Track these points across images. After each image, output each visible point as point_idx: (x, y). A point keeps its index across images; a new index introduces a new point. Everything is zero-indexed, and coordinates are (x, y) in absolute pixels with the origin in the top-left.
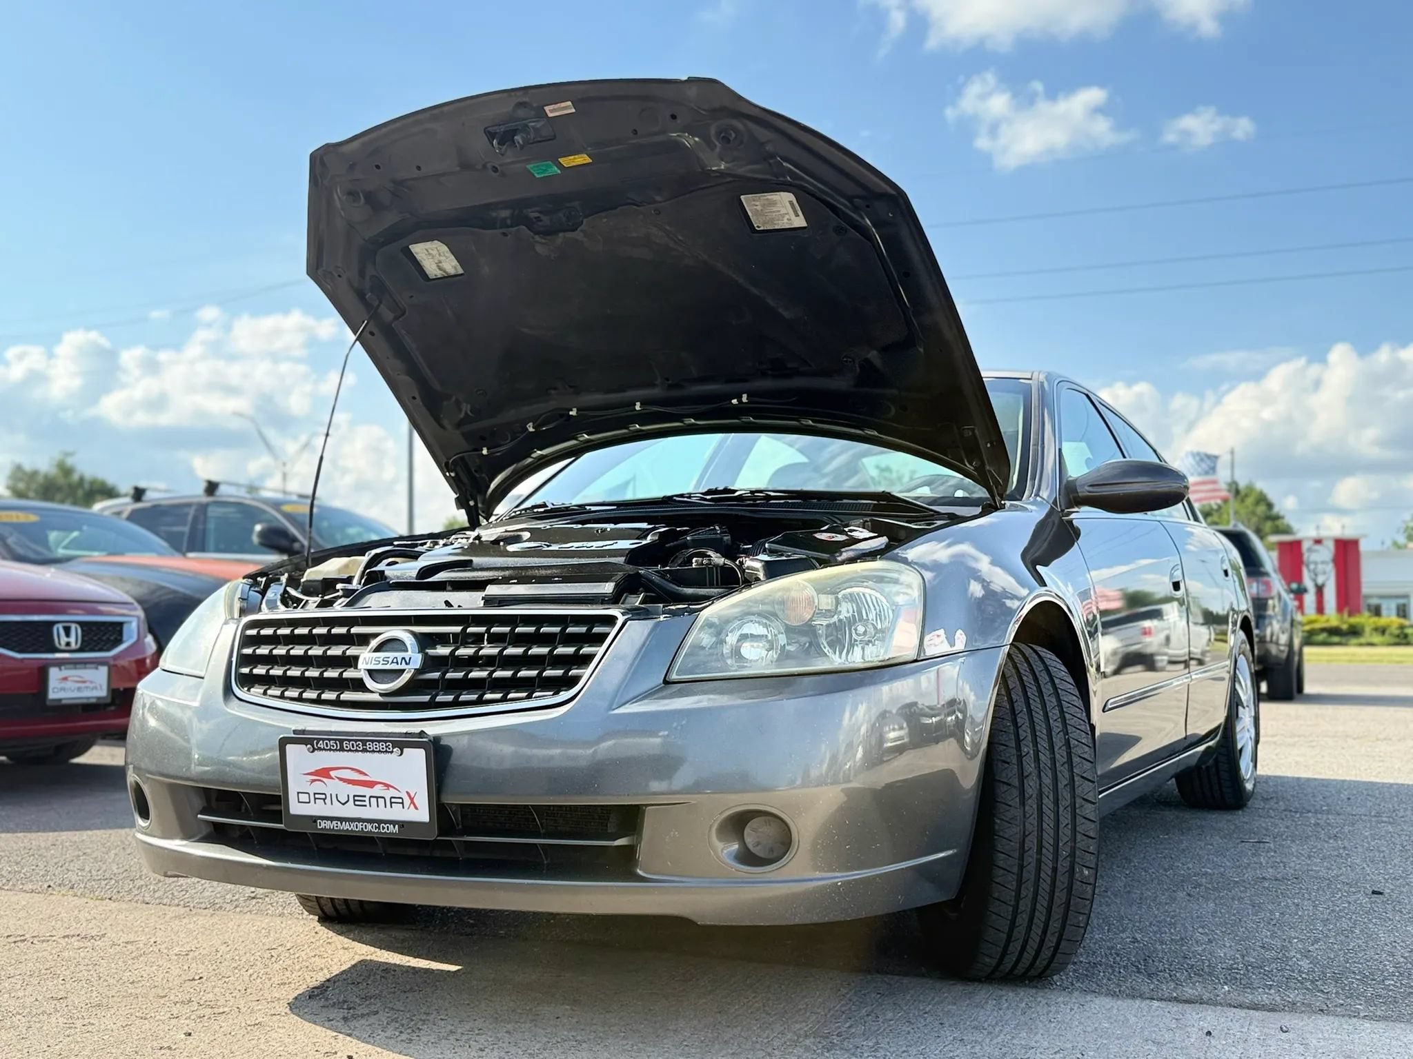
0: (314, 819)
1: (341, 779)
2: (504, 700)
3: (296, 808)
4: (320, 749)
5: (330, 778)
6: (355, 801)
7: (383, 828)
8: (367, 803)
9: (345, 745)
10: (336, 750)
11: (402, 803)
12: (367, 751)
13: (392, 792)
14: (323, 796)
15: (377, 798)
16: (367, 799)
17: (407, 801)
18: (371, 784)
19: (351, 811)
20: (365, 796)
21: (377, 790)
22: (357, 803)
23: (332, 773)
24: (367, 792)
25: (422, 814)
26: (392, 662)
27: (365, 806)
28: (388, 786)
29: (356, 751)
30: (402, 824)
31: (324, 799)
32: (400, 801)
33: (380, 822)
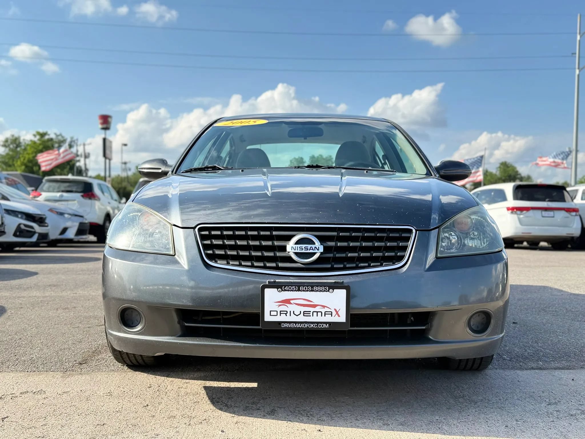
0: (280, 323)
1: (296, 304)
2: (369, 267)
3: (268, 318)
4: (286, 290)
5: (291, 304)
6: (304, 314)
7: (320, 326)
8: (311, 315)
9: (301, 288)
10: (295, 291)
11: (332, 314)
12: (314, 291)
13: (326, 309)
14: (286, 312)
15: (317, 312)
16: (311, 313)
17: (334, 313)
18: (315, 306)
19: (302, 318)
20: (310, 312)
21: (317, 309)
22: (305, 315)
23: (292, 302)
24: (312, 309)
25: (342, 319)
26: (310, 249)
27: (310, 316)
28: (324, 307)
29: (307, 291)
30: (330, 323)
31: (286, 314)
32: (331, 313)
33: (318, 323)
